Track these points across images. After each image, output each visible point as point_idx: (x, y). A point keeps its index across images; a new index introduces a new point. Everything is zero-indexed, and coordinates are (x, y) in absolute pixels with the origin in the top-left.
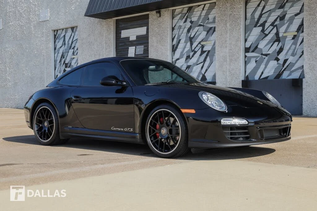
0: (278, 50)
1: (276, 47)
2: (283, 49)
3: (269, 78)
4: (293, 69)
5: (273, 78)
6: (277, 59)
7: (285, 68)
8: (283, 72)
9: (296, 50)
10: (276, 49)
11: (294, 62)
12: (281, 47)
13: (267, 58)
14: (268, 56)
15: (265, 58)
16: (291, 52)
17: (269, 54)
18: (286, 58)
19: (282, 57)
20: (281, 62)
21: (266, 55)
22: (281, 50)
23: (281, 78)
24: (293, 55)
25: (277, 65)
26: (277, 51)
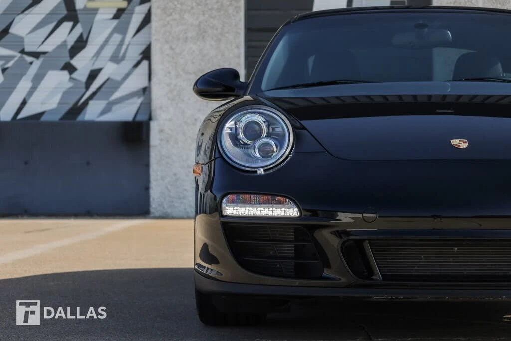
0: (71, 43)
1: (65, 35)
2: (86, 41)
3: (44, 118)
4: (117, 95)
5: (57, 118)
6: (70, 68)
7: (94, 94)
8: (86, 103)
9: (124, 47)
10: (65, 42)
11: (118, 78)
12: (81, 36)
13: (37, 63)
14: (41, 59)
15: (31, 63)
16: (109, 51)
17: (44, 53)
18: (96, 67)
19: (83, 62)
20: (82, 75)
21: (36, 55)
22: (80, 44)
23: (80, 118)
24: (116, 59)
25: (71, 85)
26: (69, 47)
